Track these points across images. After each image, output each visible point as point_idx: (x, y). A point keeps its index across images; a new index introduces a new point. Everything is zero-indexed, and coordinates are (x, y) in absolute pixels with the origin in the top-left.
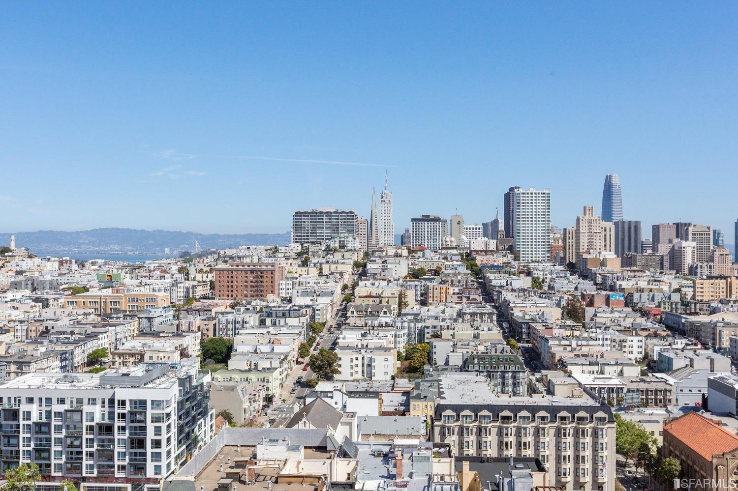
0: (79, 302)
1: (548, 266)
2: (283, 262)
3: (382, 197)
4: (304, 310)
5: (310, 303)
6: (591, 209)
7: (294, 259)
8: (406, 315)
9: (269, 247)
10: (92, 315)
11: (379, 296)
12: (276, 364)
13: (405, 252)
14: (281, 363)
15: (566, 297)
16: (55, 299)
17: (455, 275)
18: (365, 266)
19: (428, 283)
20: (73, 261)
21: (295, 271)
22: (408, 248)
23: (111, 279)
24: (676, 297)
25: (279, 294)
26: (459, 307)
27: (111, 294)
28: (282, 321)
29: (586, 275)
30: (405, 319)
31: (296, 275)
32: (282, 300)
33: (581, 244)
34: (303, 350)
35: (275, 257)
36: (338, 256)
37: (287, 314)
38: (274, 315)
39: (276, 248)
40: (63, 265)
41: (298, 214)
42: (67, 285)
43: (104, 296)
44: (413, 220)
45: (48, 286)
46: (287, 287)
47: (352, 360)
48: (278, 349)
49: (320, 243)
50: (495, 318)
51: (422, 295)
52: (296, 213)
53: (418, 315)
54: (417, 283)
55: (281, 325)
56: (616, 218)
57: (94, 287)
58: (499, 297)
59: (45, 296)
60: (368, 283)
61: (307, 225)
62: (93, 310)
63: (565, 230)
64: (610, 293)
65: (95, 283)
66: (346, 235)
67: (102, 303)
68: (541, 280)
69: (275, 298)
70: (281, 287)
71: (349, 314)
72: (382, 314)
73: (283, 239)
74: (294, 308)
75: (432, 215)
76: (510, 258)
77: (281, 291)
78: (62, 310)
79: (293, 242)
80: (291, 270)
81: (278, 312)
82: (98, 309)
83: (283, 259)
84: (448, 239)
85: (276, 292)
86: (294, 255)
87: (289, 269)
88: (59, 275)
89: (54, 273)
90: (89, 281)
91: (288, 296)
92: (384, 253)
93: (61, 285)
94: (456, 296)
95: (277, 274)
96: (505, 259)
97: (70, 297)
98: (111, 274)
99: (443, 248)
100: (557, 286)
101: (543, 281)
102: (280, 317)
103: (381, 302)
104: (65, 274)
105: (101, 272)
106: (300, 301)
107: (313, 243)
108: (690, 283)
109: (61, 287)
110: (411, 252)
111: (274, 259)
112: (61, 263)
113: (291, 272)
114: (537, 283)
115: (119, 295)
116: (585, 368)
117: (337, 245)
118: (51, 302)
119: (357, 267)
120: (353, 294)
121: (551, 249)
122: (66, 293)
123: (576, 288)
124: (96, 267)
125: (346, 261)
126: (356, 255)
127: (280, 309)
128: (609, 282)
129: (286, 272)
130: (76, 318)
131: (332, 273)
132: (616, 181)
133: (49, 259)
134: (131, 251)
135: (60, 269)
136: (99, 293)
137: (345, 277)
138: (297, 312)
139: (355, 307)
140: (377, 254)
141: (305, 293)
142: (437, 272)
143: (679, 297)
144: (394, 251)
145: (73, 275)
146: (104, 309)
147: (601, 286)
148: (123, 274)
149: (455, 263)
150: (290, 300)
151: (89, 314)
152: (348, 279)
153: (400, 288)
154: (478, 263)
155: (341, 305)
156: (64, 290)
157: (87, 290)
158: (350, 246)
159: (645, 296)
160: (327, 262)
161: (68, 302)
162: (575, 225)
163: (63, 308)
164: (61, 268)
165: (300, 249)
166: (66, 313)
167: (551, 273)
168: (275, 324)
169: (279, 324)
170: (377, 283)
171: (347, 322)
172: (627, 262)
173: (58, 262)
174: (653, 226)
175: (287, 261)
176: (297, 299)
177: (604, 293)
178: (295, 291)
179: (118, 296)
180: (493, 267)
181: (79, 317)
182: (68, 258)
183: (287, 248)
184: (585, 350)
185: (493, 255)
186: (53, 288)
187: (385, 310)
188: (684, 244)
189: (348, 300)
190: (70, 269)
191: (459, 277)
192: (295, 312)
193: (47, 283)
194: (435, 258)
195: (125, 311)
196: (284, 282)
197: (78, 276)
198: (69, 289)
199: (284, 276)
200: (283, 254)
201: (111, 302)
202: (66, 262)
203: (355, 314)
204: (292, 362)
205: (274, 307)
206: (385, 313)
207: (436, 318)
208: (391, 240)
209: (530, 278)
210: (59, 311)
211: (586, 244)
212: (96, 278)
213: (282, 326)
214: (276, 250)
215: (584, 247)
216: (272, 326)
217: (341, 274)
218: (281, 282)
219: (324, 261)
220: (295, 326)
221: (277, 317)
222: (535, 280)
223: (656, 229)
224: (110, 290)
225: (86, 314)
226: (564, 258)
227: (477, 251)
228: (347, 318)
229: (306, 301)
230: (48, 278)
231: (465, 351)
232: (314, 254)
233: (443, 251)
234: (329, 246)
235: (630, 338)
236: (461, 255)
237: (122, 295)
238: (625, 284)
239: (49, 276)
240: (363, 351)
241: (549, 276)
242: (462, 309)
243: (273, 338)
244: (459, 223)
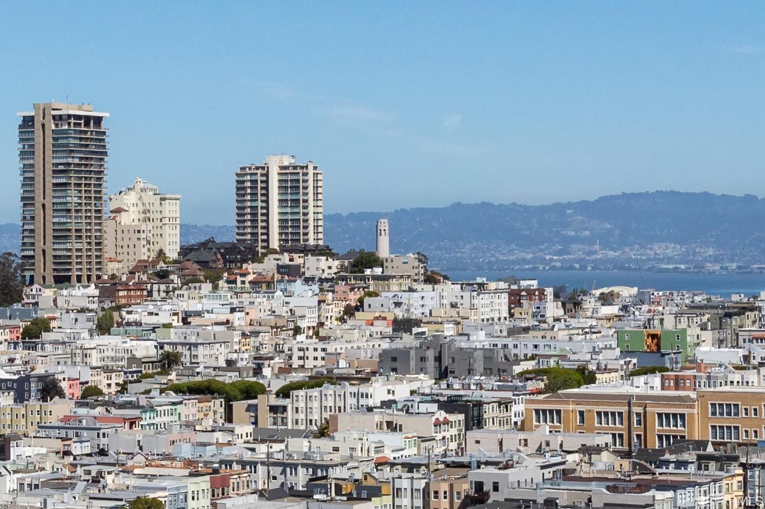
0: (567, 412)
10: (605, 455)
16: (500, 404)
20: (549, 291)
23: (658, 345)
27: (658, 391)
40: (520, 305)
42: (533, 363)
43: (639, 397)
45: (479, 366)
57: (611, 371)
59: (474, 394)
62: (609, 439)
65: (611, 356)
67: (635, 419)
78: (522, 436)
82: (621, 436)
88: (512, 332)
89: (497, 328)
90: (594, 352)
93: (517, 361)
97: (541, 397)
98: (658, 330)
104: (526, 330)
105: (629, 326)
109: (517, 369)
112: (515, 299)
115: (682, 393)
118: (490, 412)
122: (531, 385)
124: (613, 310)
130: (558, 459)
133: (481, 286)
134: (716, 260)
135: (511, 315)
136: (626, 389)
145: (549, 334)
146: (639, 436)
148: (694, 331)
151: (598, 450)
156: (525, 376)
157: (590, 379)
161: (537, 411)
163: (522, 429)
164: (516, 311)
166: (533, 447)
173: (505, 296)
179: (679, 398)
181: (571, 458)
182: (534, 284)
186: (495, 370)
190: (540, 316)
193: (479, 355)
195: (702, 444)
197: (562, 335)
198: (537, 373)
201: (660, 415)
202: (530, 293)
210: (512, 440)
212: (614, 344)
224: (656, 380)
225: (588, 451)
230: (480, 340)
237: (693, 395)
239: (482, 335)
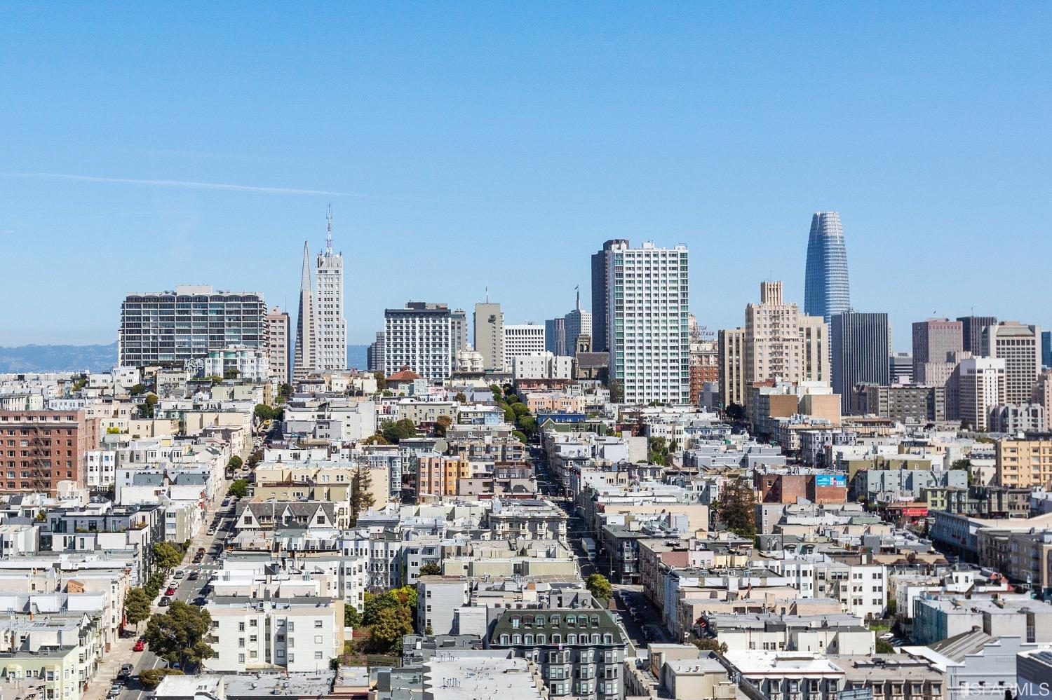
1: (685, 413)
2: (98, 409)
3: (320, 263)
4: (139, 515)
5: (154, 500)
6: (776, 289)
7: (121, 401)
8: (367, 524)
9: (68, 375)
11: (308, 483)
12: (71, 637)
13: (370, 385)
14: (82, 634)
15: (720, 481)
17: (480, 435)
18: (280, 415)
19: (419, 454)
21: (124, 428)
22: (379, 377)
24: (958, 480)
25: (86, 481)
26: (485, 504)
28: (89, 541)
29: (765, 434)
30: (363, 533)
31: (126, 438)
32: (92, 494)
33: (757, 365)
34: (135, 605)
35: (80, 397)
36: (220, 393)
37: (100, 525)
38: (70, 526)
39: (84, 376)
41: (133, 301)
44: (389, 314)
46: (105, 464)
47: (242, 627)
48: (76, 603)
49: (181, 365)
50: (563, 528)
51: (405, 479)
52: (129, 299)
53: (393, 523)
54: (394, 453)
55: (86, 549)
56: (835, 309)
58: (574, 483)
60: (286, 454)
61: (153, 324)
63: (722, 335)
64: (816, 471)
66: (241, 347)
68: (667, 445)
69: (75, 490)
70: (90, 464)
71: (241, 524)
72: (314, 523)
73: (98, 357)
74: (116, 510)
75: (432, 302)
76: (601, 395)
77: (90, 474)
79: (123, 364)
80: (116, 426)
81: (78, 519)
83: (97, 401)
84: (466, 356)
85: (80, 475)
86: (121, 393)
87: (112, 424)
91: (106, 484)
92: (324, 387)
94: (479, 483)
95: (80, 434)
96: (590, 399)
99: (455, 376)
100: (702, 457)
101: (674, 446)
102: (84, 532)
103: (312, 496)
106: (130, 495)
107: (165, 365)
108: (989, 447)
110: (383, 384)
111: (76, 402)
113: (115, 432)
114: (660, 452)
116: (756, 637)
117: (220, 370)
119: (263, 418)
120: (251, 479)
121: (692, 375)
123: (744, 462)
125: (238, 406)
126: (260, 392)
127: (85, 513)
128: (816, 447)
129: (104, 430)
131: (206, 433)
132: (834, 228)
137: (234, 441)
138: (122, 520)
139: (255, 508)
140: (307, 389)
141: (144, 479)
142: (439, 429)
143: (965, 480)
144: (346, 382)
147: (799, 457)
149: (480, 408)
150: (110, 494)
152: (241, 446)
153: (355, 465)
154: (532, 408)
155: (225, 504)
158: (248, 371)
159: (892, 477)
160: (196, 407)
162: (743, 325)
165: (136, 380)
167: (691, 429)
168: (73, 546)
169: (82, 547)
170: (304, 454)
171: (236, 540)
172: (856, 403)
174: (915, 326)
175: (106, 407)
176: (126, 490)
177: (803, 471)
178: (121, 474)
180: (562, 416)
183: (107, 377)
184: (757, 597)
185: (565, 391)
187: (320, 513)
188: (980, 363)
189: (239, 491)
191: (488, 440)
192: (117, 519)
194: (438, 397)
196: (96, 454)
199: (98, 440)
200: (99, 391)
203: (255, 524)
204: (109, 631)
205: (72, 510)
206: (321, 520)
207: (434, 530)
208: (340, 358)
209: (643, 441)
211: (766, 365)
213: (89, 552)
214: (82, 382)
215: (762, 370)
216: (66, 552)
217: (227, 434)
218: (90, 454)
219: (189, 405)
220: (116, 552)
221: (76, 531)
222: (655, 445)
223: (921, 332)
226: (719, 397)
227: (529, 382)
228: (236, 532)
229: (146, 494)
231: (491, 603)
232: (168, 390)
233: (457, 383)
234: (201, 372)
235: (856, 570)
236: (494, 389)
238: (850, 452)
240: (267, 606)
241: (686, 436)
242: (491, 511)
243: (66, 578)
244: (492, 319)
